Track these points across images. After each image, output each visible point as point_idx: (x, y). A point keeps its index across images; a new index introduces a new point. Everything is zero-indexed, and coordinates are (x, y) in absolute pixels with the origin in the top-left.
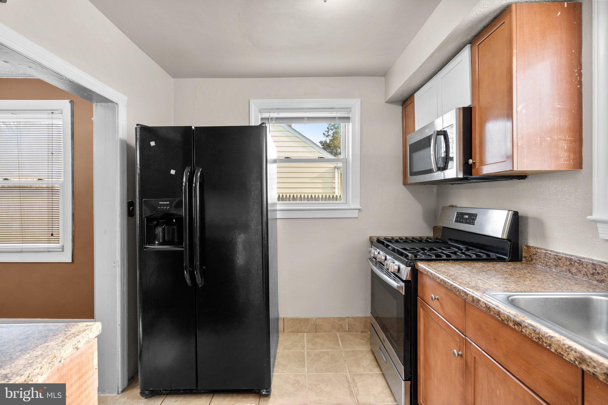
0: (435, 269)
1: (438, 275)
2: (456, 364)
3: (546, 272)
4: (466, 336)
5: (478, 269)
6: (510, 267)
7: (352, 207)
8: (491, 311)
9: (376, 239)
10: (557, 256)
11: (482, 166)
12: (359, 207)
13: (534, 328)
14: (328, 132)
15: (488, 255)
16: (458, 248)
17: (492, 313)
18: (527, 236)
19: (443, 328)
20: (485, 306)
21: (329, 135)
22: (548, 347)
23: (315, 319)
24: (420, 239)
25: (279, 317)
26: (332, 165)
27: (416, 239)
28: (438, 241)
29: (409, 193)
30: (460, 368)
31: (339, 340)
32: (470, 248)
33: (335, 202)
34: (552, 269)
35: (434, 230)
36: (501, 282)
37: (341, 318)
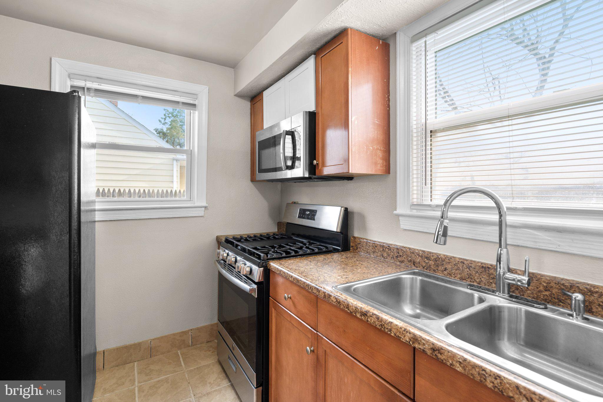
0: (287, 268)
1: (291, 274)
2: (308, 360)
3: (368, 258)
4: (317, 331)
5: (321, 262)
6: (344, 257)
7: (197, 204)
8: (341, 305)
9: (224, 239)
10: (374, 244)
11: (324, 167)
12: (204, 204)
13: (377, 316)
14: (165, 119)
15: (327, 248)
16: (302, 243)
17: (342, 307)
18: (353, 228)
19: (296, 326)
20: (335, 300)
21: (166, 123)
22: (389, 332)
23: (149, 341)
24: (268, 236)
25: (97, 351)
26: (172, 156)
27: (264, 236)
28: (284, 236)
29: (257, 190)
30: (312, 363)
31: (181, 359)
32: (312, 242)
33: (173, 198)
34: (371, 255)
35: (278, 225)
36: (342, 274)
37: (182, 332)
